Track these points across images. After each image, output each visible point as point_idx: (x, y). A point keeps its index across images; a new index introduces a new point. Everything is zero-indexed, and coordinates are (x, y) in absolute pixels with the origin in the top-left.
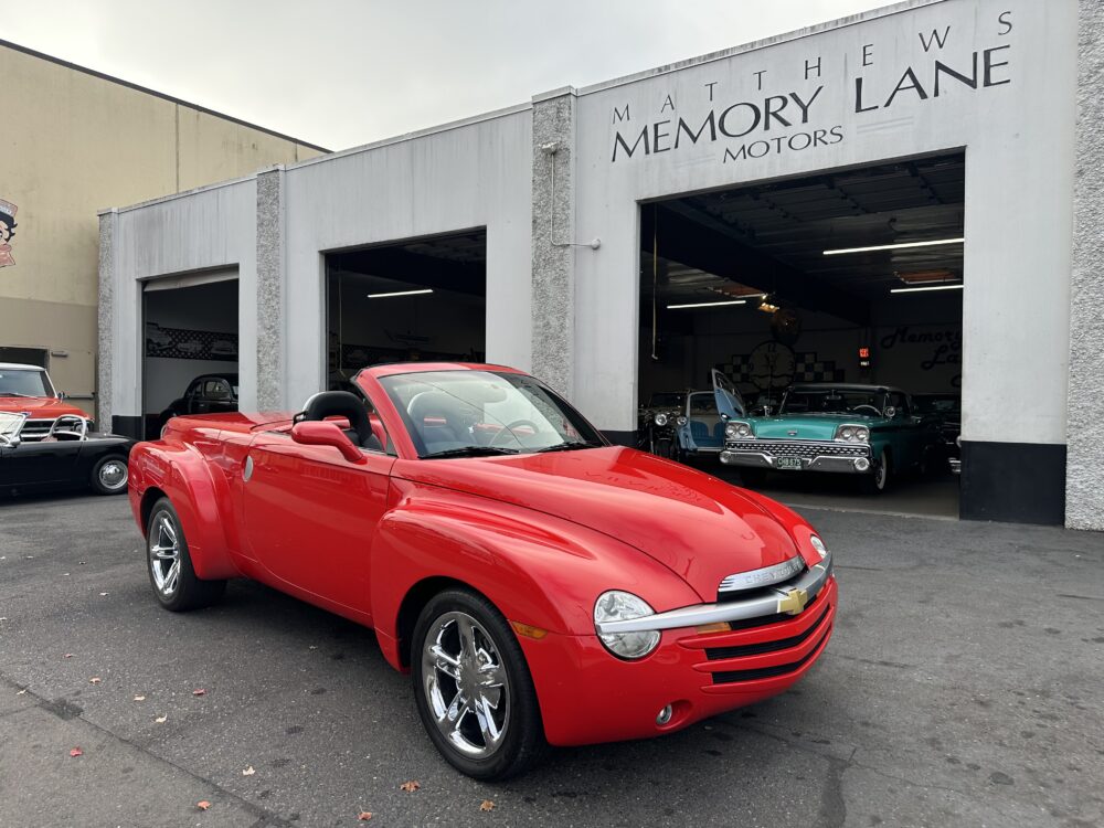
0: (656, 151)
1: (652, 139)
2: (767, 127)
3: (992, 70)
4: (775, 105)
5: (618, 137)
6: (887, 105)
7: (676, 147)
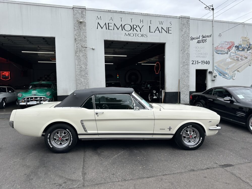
0: (109, 29)
1: (107, 26)
2: (133, 31)
3: (169, 31)
4: (135, 27)
5: (98, 23)
6: (154, 32)
7: (114, 30)
